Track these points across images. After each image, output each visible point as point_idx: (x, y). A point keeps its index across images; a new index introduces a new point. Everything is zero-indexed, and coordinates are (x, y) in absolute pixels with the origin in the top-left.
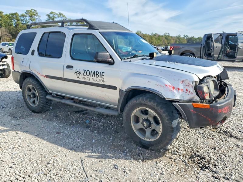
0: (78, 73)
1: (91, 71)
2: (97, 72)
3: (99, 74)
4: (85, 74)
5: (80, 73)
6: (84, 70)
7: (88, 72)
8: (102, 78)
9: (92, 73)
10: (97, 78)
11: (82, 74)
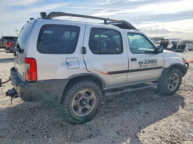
0: (141, 63)
1: (150, 60)
2: (153, 60)
3: (154, 61)
4: (146, 63)
5: (142, 63)
6: (145, 60)
7: (148, 61)
8: (156, 63)
9: (150, 62)
10: (153, 64)
11: (144, 63)
